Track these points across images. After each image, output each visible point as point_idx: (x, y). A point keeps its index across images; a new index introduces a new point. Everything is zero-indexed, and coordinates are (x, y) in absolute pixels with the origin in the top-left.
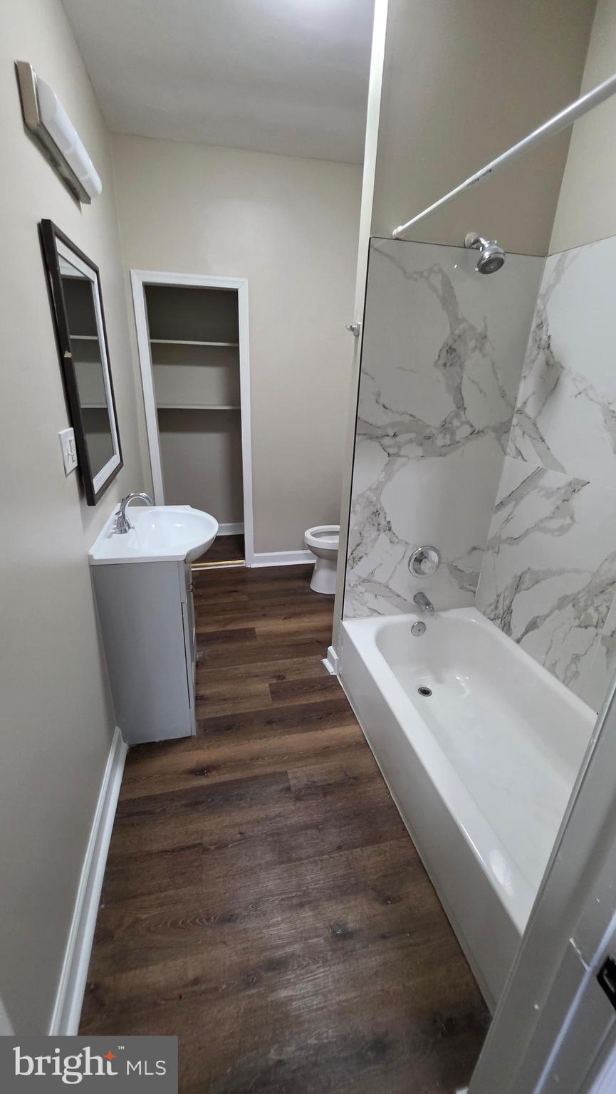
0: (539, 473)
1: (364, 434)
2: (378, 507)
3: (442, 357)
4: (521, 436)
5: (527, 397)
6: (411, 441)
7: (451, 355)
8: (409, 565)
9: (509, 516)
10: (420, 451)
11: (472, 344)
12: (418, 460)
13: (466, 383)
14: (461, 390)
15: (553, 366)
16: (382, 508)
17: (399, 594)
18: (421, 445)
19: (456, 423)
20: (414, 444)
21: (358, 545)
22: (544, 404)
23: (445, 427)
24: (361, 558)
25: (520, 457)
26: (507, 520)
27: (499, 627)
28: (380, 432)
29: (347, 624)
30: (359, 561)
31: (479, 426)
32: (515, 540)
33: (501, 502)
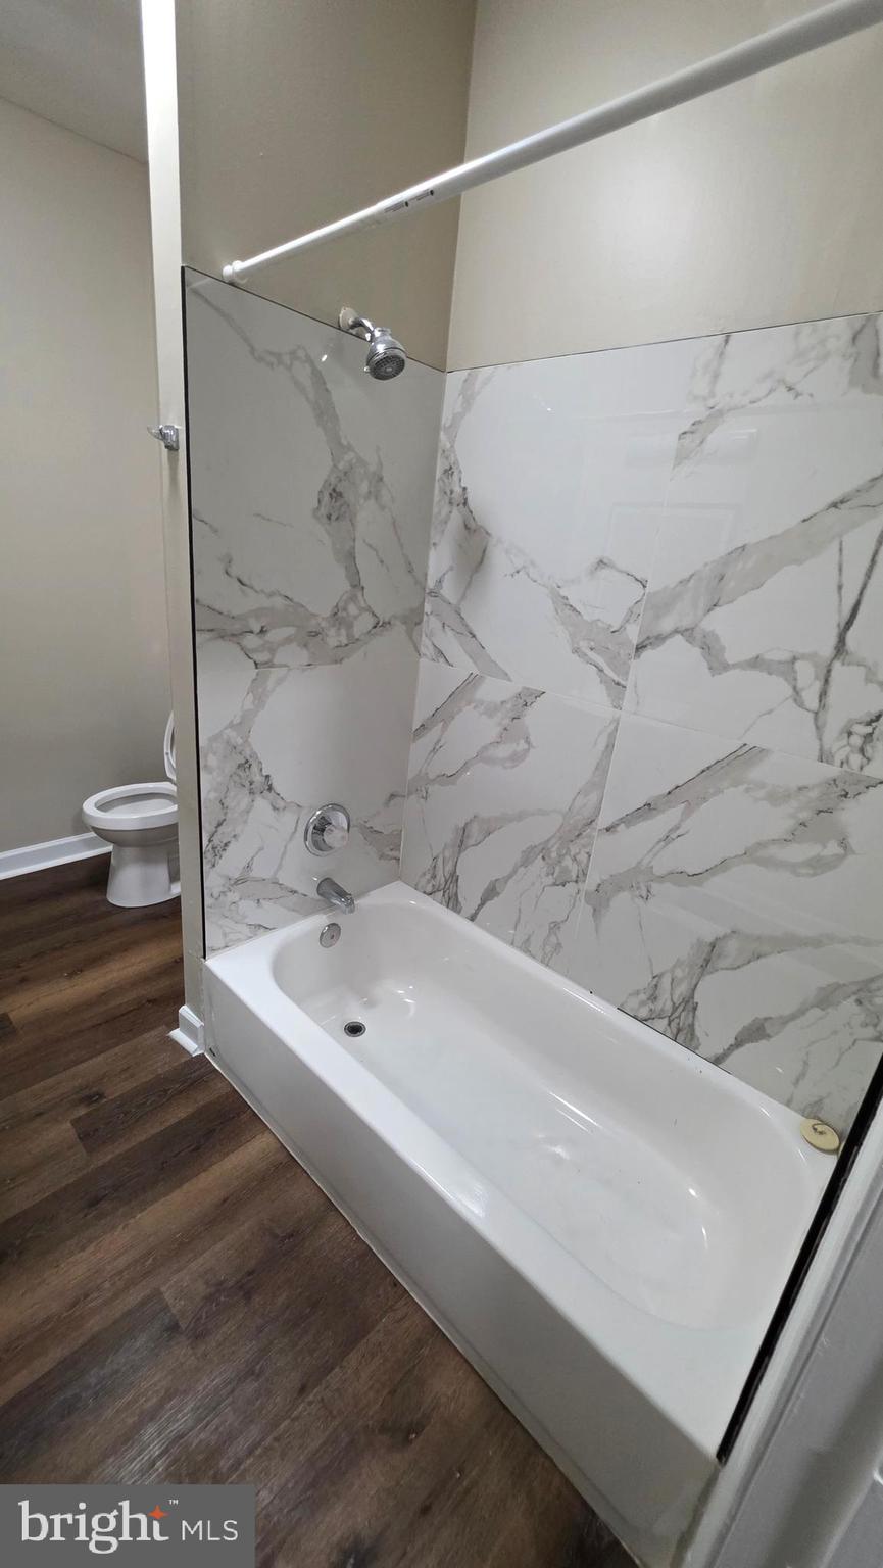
0: (472, 682)
1: (209, 630)
2: (248, 753)
3: (323, 504)
4: (441, 628)
5: (441, 574)
6: (288, 640)
7: (335, 502)
8: (306, 839)
9: (436, 744)
10: (304, 656)
11: (364, 487)
12: (304, 670)
13: (359, 546)
14: (355, 558)
15: (475, 531)
16: (254, 755)
17: (295, 888)
18: (306, 646)
19: (353, 609)
20: (294, 645)
21: (220, 825)
22: (469, 584)
23: (337, 617)
24: (226, 845)
25: (442, 660)
26: (434, 751)
27: (441, 904)
28: (237, 627)
29: (213, 963)
30: (224, 850)
31: (384, 616)
32: (449, 778)
33: (422, 725)
